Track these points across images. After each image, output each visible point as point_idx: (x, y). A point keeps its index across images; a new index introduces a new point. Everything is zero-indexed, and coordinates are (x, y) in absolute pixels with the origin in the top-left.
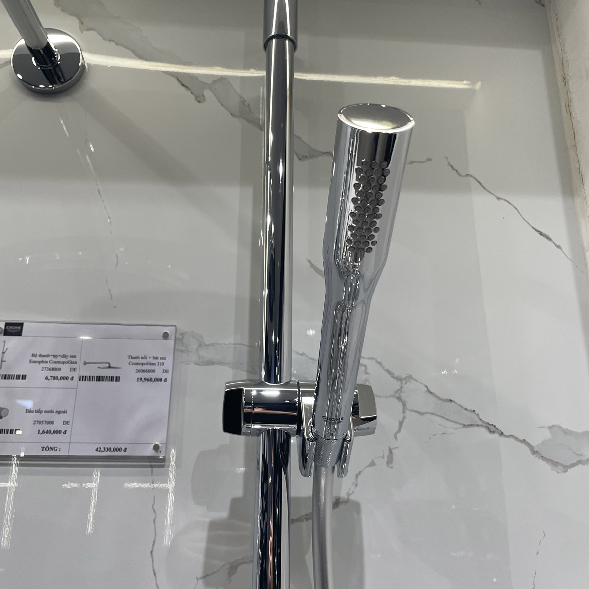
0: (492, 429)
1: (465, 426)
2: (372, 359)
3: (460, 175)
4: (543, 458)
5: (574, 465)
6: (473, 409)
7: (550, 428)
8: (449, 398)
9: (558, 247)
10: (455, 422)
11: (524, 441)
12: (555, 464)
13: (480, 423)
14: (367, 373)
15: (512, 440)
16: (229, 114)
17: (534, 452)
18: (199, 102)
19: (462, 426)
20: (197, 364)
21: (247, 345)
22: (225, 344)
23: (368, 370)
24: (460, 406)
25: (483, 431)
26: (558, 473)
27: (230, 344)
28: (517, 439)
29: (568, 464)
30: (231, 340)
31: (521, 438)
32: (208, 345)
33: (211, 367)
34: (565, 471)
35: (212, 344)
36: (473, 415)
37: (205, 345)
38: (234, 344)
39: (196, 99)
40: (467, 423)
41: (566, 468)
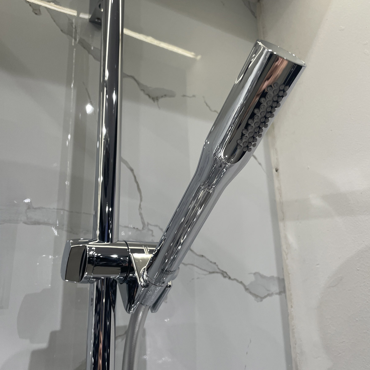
0: (224, 274)
1: (210, 273)
2: (156, 226)
3: (211, 110)
4: (250, 293)
5: (265, 297)
6: (215, 262)
7: (255, 274)
8: (202, 254)
9: (260, 164)
10: (205, 270)
11: (241, 283)
12: (256, 296)
13: (218, 271)
14: (153, 236)
15: (235, 282)
16: (60, 30)
17: (247, 289)
18: (36, 14)
19: (208, 273)
20: (25, 223)
21: (67, 211)
22: (50, 208)
23: (154, 234)
24: (208, 260)
25: (220, 276)
26: (258, 302)
27: (54, 209)
28: (237, 281)
29: (263, 296)
30: (55, 206)
31: (240, 280)
32: (36, 209)
33: (38, 226)
34: (261, 301)
35: (39, 208)
36: (214, 266)
37: (33, 208)
38: (58, 209)
39: (33, 11)
40: (211, 271)
41: (262, 298)
